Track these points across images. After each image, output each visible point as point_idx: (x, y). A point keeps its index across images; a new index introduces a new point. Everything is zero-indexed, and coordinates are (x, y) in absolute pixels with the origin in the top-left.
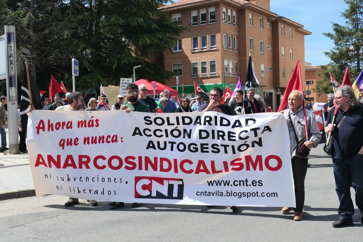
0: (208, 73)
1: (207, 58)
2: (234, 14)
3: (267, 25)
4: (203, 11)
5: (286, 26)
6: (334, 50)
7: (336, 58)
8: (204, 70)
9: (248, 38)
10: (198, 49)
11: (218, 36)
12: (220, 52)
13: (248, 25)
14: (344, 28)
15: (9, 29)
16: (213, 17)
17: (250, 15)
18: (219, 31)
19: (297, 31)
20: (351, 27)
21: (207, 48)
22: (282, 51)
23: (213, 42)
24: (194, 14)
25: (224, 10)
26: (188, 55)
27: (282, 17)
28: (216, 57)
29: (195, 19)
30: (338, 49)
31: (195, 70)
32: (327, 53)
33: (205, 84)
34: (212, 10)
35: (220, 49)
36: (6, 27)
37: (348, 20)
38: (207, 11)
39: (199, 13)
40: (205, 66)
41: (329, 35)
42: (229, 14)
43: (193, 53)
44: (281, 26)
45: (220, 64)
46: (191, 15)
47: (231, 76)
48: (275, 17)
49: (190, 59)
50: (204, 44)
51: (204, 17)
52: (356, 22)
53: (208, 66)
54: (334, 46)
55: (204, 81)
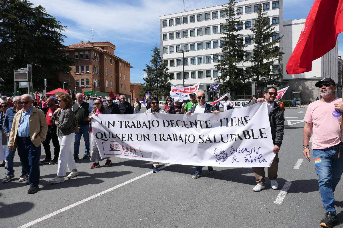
0: (85, 85)
1: (85, 78)
2: (98, 56)
3: (113, 62)
4: (82, 53)
5: (122, 63)
6: (147, 77)
7: (148, 81)
8: (82, 84)
9: (105, 68)
10: (78, 72)
11: (90, 67)
12: (91, 75)
13: (105, 62)
14: (151, 68)
15: (29, 66)
16: (87, 57)
17: (106, 57)
18: (91, 64)
19: (127, 66)
20: (154, 67)
21: (84, 72)
22: (120, 75)
23: (87, 70)
24: (77, 54)
25: (93, 54)
26: (73, 75)
27: (120, 59)
28: (90, 78)
29: (77, 56)
30: (149, 77)
31: (77, 83)
32: (144, 79)
33: (84, 91)
34: (87, 53)
35: (91, 73)
36: (28, 65)
37: (153, 64)
38: (84, 53)
39: (79, 54)
40: (83, 82)
41: (145, 70)
42: (96, 56)
43: (76, 74)
44: (120, 63)
45: (91, 81)
46: (74, 54)
47: (97, 87)
48: (117, 59)
49: (74, 77)
50: (82, 70)
51: (82, 56)
52: (156, 65)
53: (84, 82)
54: (147, 75)
55: (82, 89)
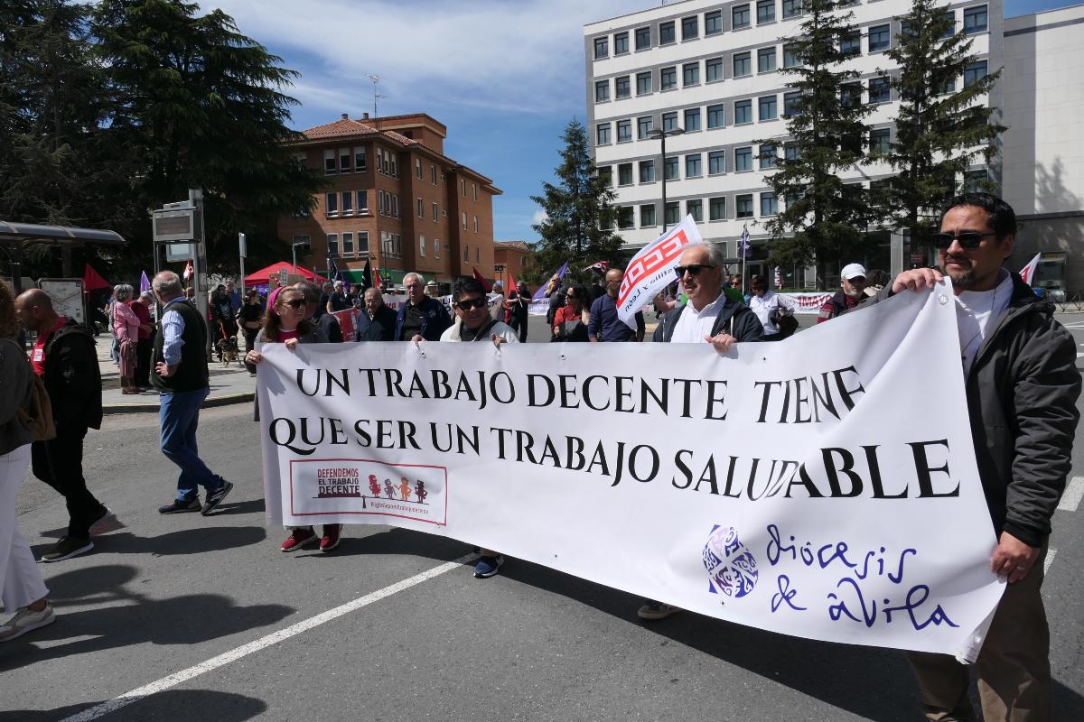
0: (355, 252)
1: (354, 229)
2: (394, 160)
3: (440, 176)
4: (344, 152)
5: (468, 181)
6: (546, 223)
7: (547, 232)
8: (348, 247)
9: (416, 198)
10: (336, 213)
11: (371, 194)
12: (375, 219)
13: (415, 178)
14: (559, 191)
15: (194, 195)
16: (361, 163)
17: (418, 161)
18: (372, 186)
19: (482, 188)
20: (568, 190)
21: (351, 212)
22: (463, 219)
23: (362, 203)
24: (329, 155)
25: (379, 153)
26: (320, 223)
27: (462, 167)
28: (369, 227)
29: (331, 163)
30: (552, 221)
31: (334, 246)
32: (536, 227)
33: (352, 270)
34: (360, 151)
35: (375, 214)
36: (190, 192)
37: (564, 180)
38: (352, 152)
39: (337, 155)
40: (349, 241)
41: (539, 200)
42: (387, 159)
43: (327, 219)
44: (461, 181)
45: (375, 239)
46: (323, 158)
47: (391, 256)
48: (452, 166)
49: (324, 228)
50: (347, 205)
51: (346, 161)
52: (574, 183)
53: (355, 242)
54: (546, 216)
55: (348, 264)
